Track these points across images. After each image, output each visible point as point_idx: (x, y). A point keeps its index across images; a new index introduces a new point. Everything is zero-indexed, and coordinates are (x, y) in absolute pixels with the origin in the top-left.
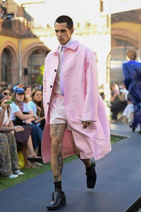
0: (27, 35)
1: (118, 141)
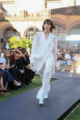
0: (3, 20)
1: (53, 81)
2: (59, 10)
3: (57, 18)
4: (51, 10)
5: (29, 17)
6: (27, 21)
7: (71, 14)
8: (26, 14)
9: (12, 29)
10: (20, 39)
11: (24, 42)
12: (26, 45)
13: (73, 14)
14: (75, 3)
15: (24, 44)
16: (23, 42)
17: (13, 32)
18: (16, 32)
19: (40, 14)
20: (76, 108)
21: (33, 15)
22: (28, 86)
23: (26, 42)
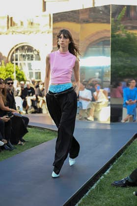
2: (68, 14)
4: (54, 14)
5: (16, 27)
6: (13, 34)
7: (87, 22)
8: (11, 22)
10: (1, 65)
11: (8, 71)
12: (12, 75)
14: (94, 3)
15: (8, 73)
16: (6, 71)
19: (34, 22)
20: (99, 181)
21: (22, 23)
22: (16, 146)
23: (12, 70)
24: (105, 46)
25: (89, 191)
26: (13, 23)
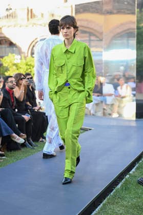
1: (82, 133)
2: (90, 5)
3: (87, 20)
4: (76, 5)
5: (36, 18)
6: (33, 26)
7: (110, 13)
8: (31, 14)
9: (6, 42)
10: (21, 59)
11: (29, 65)
12: (32, 70)
13: (115, 11)
16: (26, 65)
17: (8, 47)
18: (13, 47)
19: (55, 14)
20: (124, 180)
21: (42, 14)
22: (37, 144)
23: (32, 64)
24: (130, 39)
25: (114, 191)
26: (33, 15)
